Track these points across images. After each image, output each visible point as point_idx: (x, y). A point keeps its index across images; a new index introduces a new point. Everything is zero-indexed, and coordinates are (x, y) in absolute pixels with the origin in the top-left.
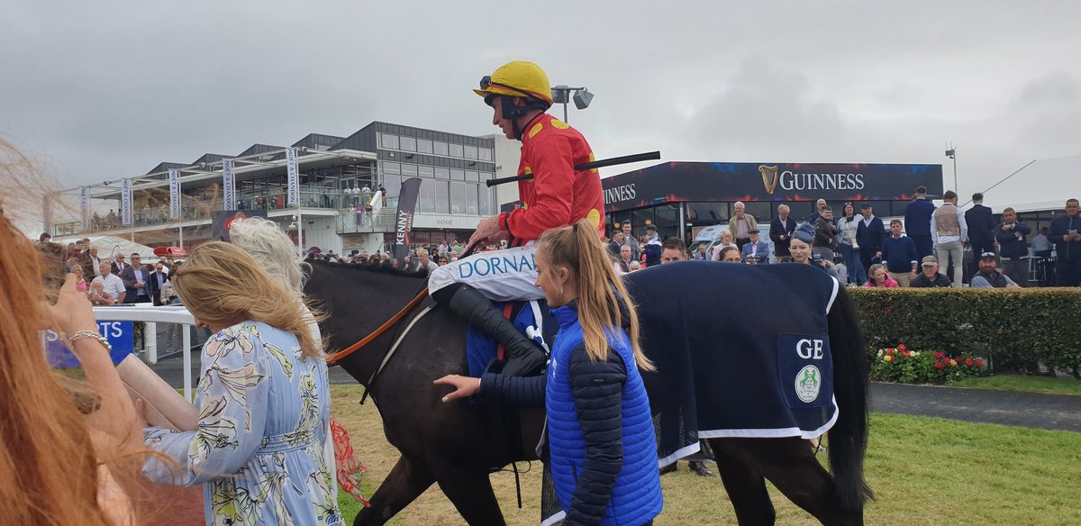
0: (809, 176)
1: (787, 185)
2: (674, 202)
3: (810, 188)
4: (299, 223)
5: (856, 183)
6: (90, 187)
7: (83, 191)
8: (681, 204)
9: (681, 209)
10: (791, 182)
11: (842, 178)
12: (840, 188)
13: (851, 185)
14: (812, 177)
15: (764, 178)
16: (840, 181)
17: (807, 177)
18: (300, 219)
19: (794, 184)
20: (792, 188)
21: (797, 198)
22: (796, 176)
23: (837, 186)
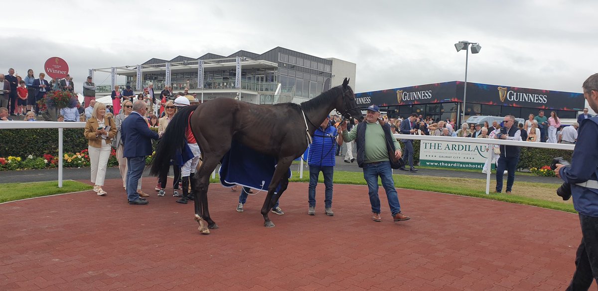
0: (521, 94)
1: (511, 98)
2: (456, 102)
3: (521, 100)
4: (240, 97)
5: (543, 100)
6: (117, 68)
7: (113, 70)
8: (459, 103)
9: (459, 106)
10: (513, 97)
11: (537, 97)
12: (535, 102)
13: (541, 101)
14: (523, 95)
15: (500, 93)
16: (536, 98)
17: (520, 94)
18: (240, 95)
19: (514, 98)
20: (512, 100)
21: (514, 105)
22: (515, 93)
23: (534, 101)
